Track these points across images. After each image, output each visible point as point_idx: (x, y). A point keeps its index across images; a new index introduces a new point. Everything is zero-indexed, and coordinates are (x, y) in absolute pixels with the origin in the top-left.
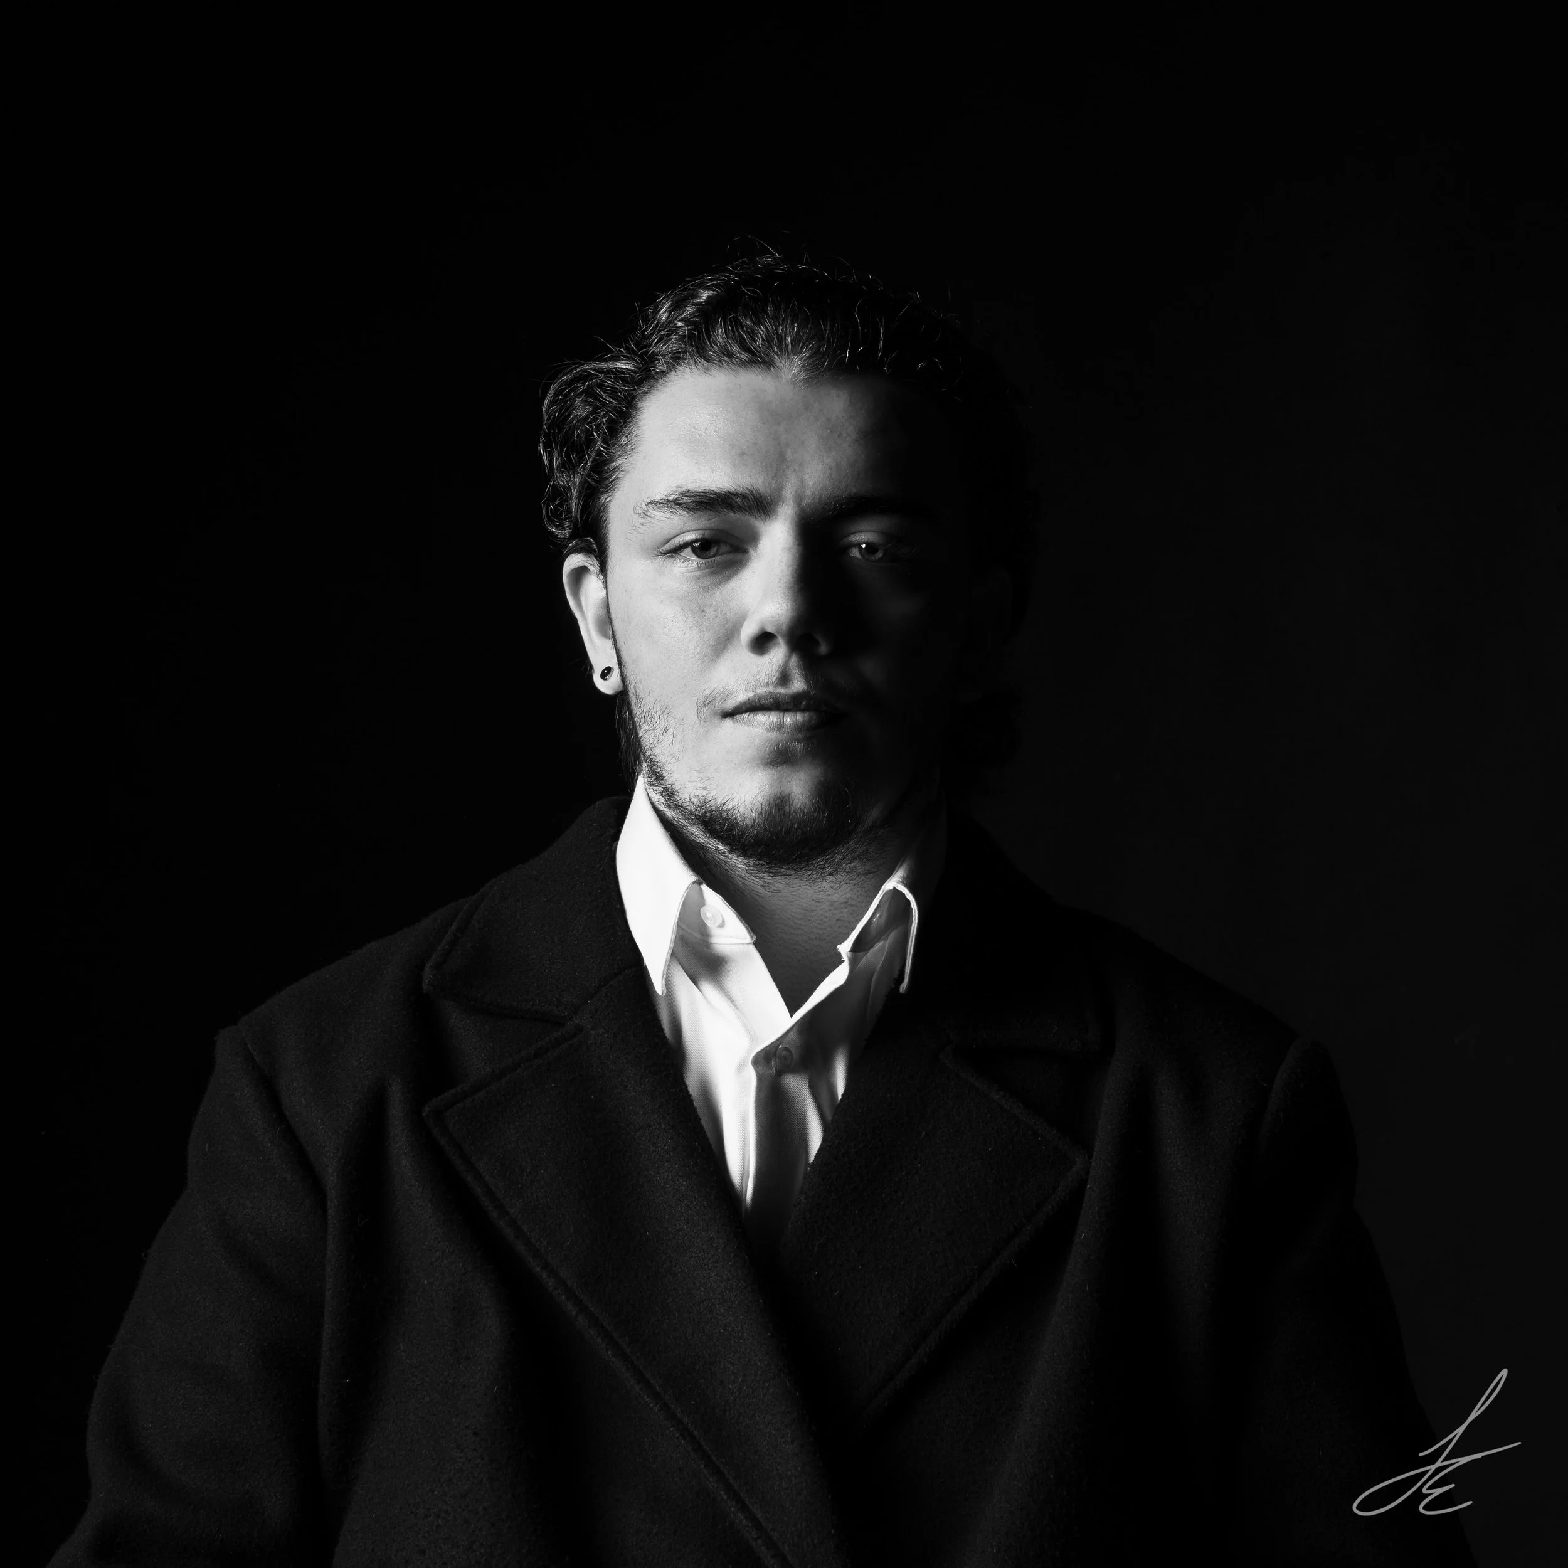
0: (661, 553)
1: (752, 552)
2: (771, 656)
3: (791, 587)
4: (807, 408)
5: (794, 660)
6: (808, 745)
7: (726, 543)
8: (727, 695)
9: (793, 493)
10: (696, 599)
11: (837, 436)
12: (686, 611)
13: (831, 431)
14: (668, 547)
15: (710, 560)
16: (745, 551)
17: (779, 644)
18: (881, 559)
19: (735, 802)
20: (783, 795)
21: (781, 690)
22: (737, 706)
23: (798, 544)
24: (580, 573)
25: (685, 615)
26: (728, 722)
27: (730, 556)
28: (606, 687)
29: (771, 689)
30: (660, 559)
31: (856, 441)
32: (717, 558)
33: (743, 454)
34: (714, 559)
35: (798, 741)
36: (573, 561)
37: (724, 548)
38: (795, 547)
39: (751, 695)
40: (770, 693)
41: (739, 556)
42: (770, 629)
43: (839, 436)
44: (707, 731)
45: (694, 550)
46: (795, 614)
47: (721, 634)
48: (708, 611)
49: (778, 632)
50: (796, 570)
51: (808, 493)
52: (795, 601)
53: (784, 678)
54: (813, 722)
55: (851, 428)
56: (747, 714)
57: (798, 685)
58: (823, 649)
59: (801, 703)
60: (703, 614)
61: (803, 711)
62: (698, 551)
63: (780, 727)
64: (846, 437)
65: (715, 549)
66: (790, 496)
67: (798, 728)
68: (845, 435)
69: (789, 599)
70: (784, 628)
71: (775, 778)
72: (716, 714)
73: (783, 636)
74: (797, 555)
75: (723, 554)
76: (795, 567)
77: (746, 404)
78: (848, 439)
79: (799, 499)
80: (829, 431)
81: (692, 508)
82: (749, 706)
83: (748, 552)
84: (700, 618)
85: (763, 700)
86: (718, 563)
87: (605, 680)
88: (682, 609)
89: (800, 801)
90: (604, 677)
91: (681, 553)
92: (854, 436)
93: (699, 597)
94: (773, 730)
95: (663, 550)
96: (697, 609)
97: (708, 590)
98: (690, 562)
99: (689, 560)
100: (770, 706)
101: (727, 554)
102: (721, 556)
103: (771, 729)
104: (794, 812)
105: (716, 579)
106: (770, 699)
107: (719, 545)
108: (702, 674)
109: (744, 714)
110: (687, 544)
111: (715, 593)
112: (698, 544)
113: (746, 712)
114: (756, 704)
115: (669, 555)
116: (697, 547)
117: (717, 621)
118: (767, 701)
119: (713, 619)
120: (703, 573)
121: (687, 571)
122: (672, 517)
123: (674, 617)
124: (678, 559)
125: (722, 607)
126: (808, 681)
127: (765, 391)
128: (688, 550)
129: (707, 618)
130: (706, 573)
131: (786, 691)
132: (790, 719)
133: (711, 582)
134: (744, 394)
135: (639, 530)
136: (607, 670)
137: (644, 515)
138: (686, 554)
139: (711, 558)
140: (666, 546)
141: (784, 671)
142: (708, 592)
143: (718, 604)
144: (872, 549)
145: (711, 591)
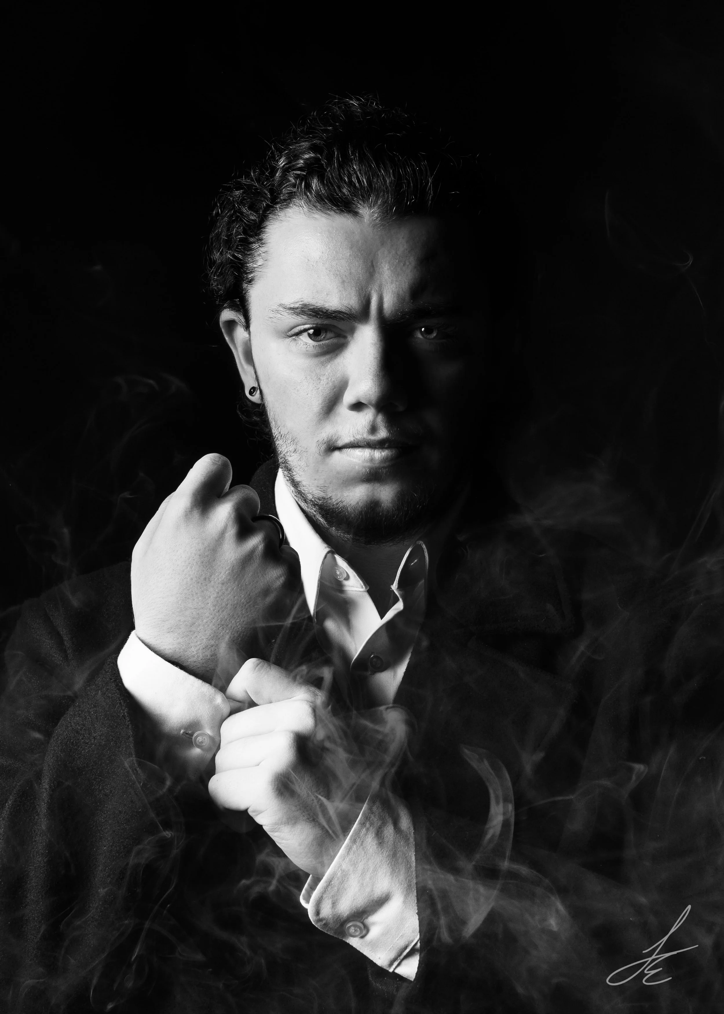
0: (288, 336)
1: (350, 338)
2: (364, 414)
3: (378, 375)
4: (383, 245)
5: (380, 418)
6: (391, 469)
7: (331, 331)
8: (337, 438)
9: (376, 306)
10: (315, 370)
11: (402, 265)
12: (308, 379)
13: (399, 261)
14: (293, 332)
15: (321, 343)
16: (345, 337)
17: (369, 408)
18: (435, 337)
20: (375, 501)
21: (372, 438)
23: (381, 341)
24: (231, 324)
25: (308, 382)
26: (337, 453)
27: (335, 341)
28: (256, 398)
29: (365, 435)
30: (288, 340)
32: (327, 341)
34: (324, 342)
35: (384, 467)
36: (227, 315)
37: (329, 335)
38: (379, 343)
39: (352, 439)
40: (363, 438)
41: (342, 340)
42: (362, 401)
43: (404, 265)
44: (323, 459)
45: (309, 335)
46: (380, 394)
47: (331, 396)
49: (369, 403)
50: (380, 360)
52: (380, 385)
53: (373, 429)
54: (393, 455)
55: (412, 259)
57: (383, 433)
59: (385, 444)
60: (319, 381)
61: (387, 448)
62: (313, 337)
63: (372, 460)
64: (408, 265)
65: (324, 335)
66: (374, 308)
67: (385, 460)
68: (407, 263)
69: (377, 383)
70: (373, 402)
71: (370, 490)
72: (328, 448)
73: (372, 405)
74: (380, 350)
75: (329, 338)
77: (341, 242)
79: (380, 310)
80: (397, 261)
81: (310, 315)
82: (351, 446)
83: (347, 338)
84: (317, 384)
85: (360, 442)
86: (328, 346)
87: (252, 396)
88: (306, 378)
89: (386, 505)
90: (251, 393)
91: (301, 337)
92: (413, 264)
93: (317, 369)
94: (367, 461)
95: (290, 333)
96: (316, 377)
97: (323, 364)
98: (308, 345)
99: (306, 342)
100: (364, 446)
101: (333, 339)
102: (330, 340)
103: (365, 461)
104: (383, 511)
105: (328, 357)
106: (364, 443)
107: (326, 332)
108: (320, 422)
109: (348, 449)
110: (305, 330)
111: (327, 366)
112: (311, 331)
113: (349, 448)
114: (355, 445)
115: (294, 337)
116: (311, 333)
117: (328, 386)
118: (362, 444)
119: (326, 385)
120: (319, 352)
121: (307, 351)
122: (296, 318)
123: (301, 382)
124: (300, 342)
125: (332, 376)
126: (389, 431)
127: (354, 233)
128: (305, 334)
129: (322, 384)
130: (321, 352)
131: (375, 438)
132: (378, 454)
133: (324, 358)
134: (340, 235)
135: (273, 320)
136: (252, 390)
137: (276, 312)
138: (304, 338)
139: (321, 341)
140: (291, 332)
141: (373, 425)
142: (323, 365)
143: (328, 374)
144: (429, 331)
145: (325, 364)
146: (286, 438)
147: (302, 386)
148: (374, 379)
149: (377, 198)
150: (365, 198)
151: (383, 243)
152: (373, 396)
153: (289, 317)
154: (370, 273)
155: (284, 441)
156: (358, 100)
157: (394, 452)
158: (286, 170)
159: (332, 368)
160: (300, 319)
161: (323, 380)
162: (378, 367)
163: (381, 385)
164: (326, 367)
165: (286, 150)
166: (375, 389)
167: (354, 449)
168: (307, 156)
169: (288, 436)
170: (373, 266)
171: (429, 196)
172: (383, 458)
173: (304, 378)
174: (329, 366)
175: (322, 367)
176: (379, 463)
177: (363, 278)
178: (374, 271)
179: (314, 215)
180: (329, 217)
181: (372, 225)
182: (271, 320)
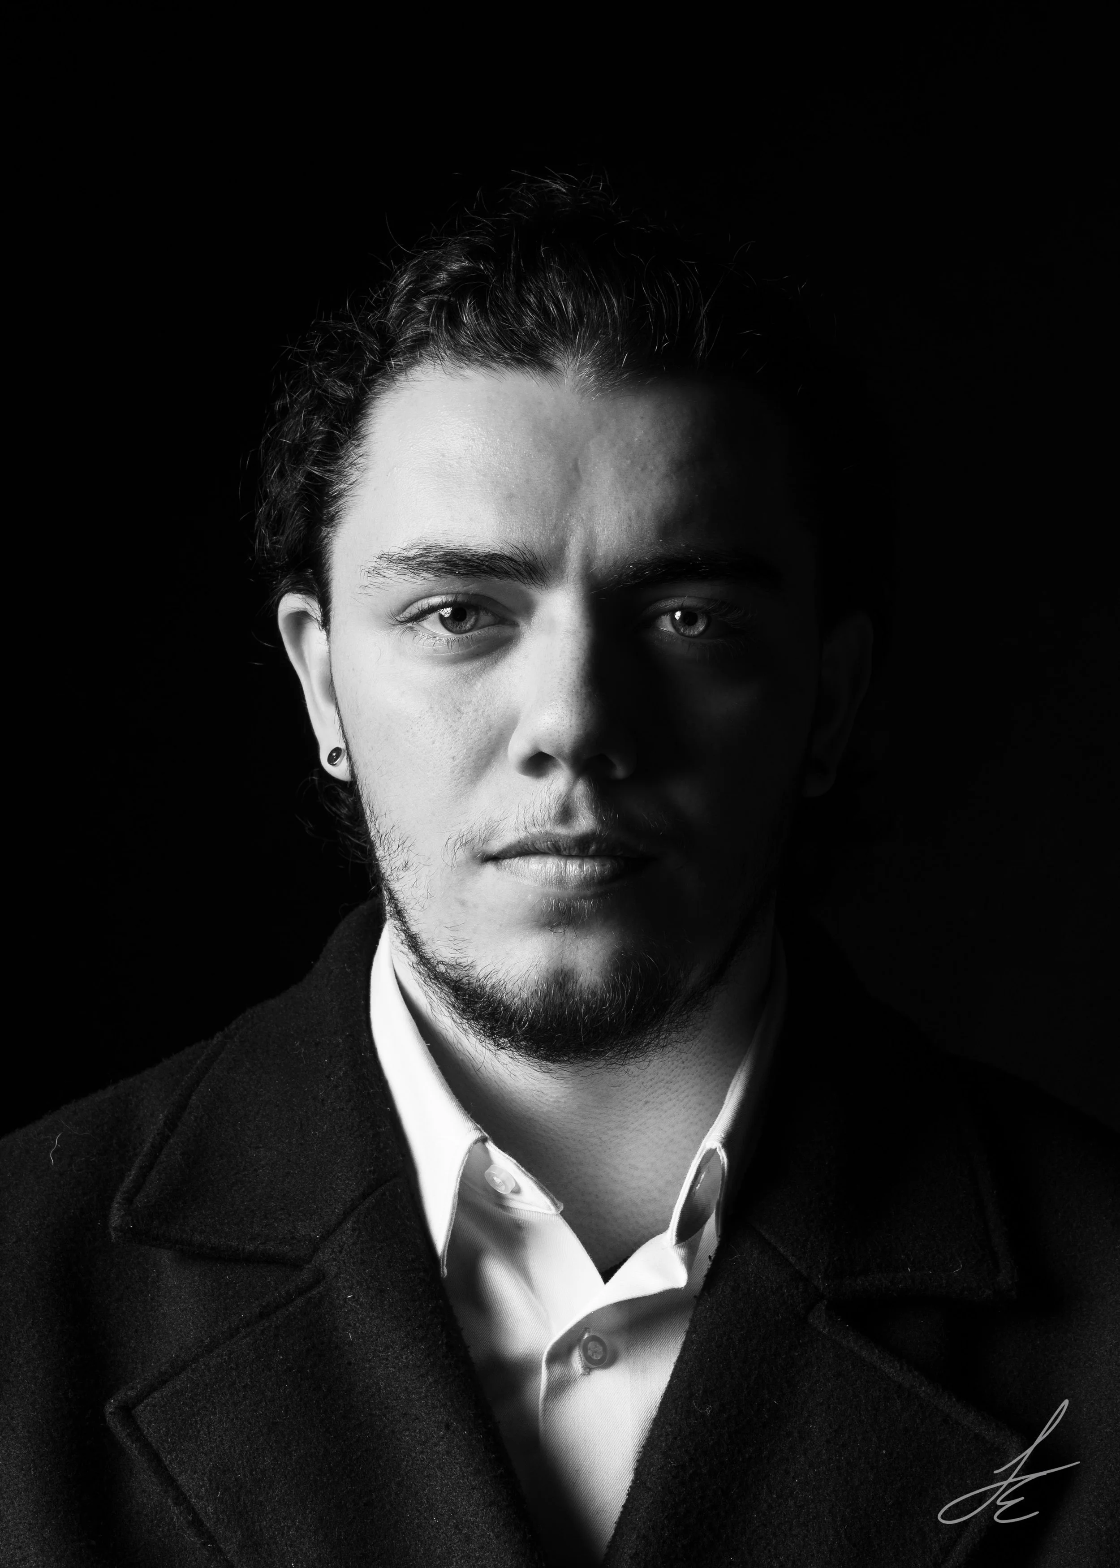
0: (400, 621)
1: (523, 627)
2: (550, 781)
3: (577, 692)
4: (599, 429)
5: (581, 789)
6: (599, 902)
7: (487, 611)
8: (490, 834)
9: (580, 552)
10: (449, 692)
11: (639, 469)
13: (632, 462)
14: (407, 614)
15: (464, 635)
16: (515, 625)
17: (560, 765)
18: (703, 633)
19: (500, 975)
20: (566, 969)
21: (562, 831)
22: (504, 849)
23: (587, 626)
24: (300, 619)
25: (434, 716)
26: (490, 869)
27: (493, 631)
28: (339, 771)
29: (548, 827)
30: (398, 630)
31: (667, 476)
32: (475, 633)
33: (511, 496)
34: (470, 634)
35: (586, 898)
36: (291, 603)
37: (485, 618)
39: (522, 835)
40: (547, 833)
41: (507, 631)
42: (546, 750)
43: (642, 470)
44: (462, 880)
45: (442, 619)
46: (581, 732)
47: (482, 746)
48: (465, 711)
49: (559, 755)
50: (584, 665)
51: (600, 552)
52: (581, 713)
53: (566, 814)
54: (606, 873)
55: (659, 458)
56: (517, 859)
57: (585, 823)
58: (620, 772)
59: (589, 847)
60: (458, 716)
61: (593, 857)
62: (449, 622)
63: (561, 881)
64: (652, 471)
65: (473, 620)
66: (575, 556)
67: (587, 882)
68: (651, 467)
69: (574, 710)
70: (567, 750)
71: (555, 946)
72: (474, 857)
73: (564, 759)
74: (585, 643)
75: (483, 627)
76: (582, 661)
77: (514, 422)
78: (655, 473)
79: (588, 559)
80: (629, 462)
81: (440, 569)
82: (519, 850)
83: (519, 626)
84: (454, 721)
85: (538, 842)
86: (478, 641)
87: (333, 765)
88: (431, 708)
89: (588, 978)
90: (331, 760)
91: (425, 624)
92: (663, 469)
93: (454, 690)
94: (550, 883)
95: (401, 617)
96: (451, 707)
97: (467, 679)
98: (438, 638)
99: (435, 634)
100: (547, 851)
101: (490, 627)
102: (482, 630)
103: (548, 882)
104: (581, 992)
105: (477, 664)
106: (547, 842)
107: (477, 613)
108: (457, 801)
109: (513, 859)
110: (433, 609)
111: (475, 684)
112: (447, 612)
113: (515, 856)
114: (528, 847)
115: (409, 625)
116: (446, 616)
117: (477, 726)
118: (542, 844)
119: (472, 723)
120: (458, 654)
121: (435, 650)
122: (413, 580)
123: (420, 717)
124: (421, 633)
125: (484, 705)
126: (599, 819)
127: (540, 403)
128: (434, 617)
129: (464, 721)
130: (463, 654)
131: (569, 831)
132: (574, 869)
133: (470, 668)
134: (512, 408)
135: (369, 591)
136: (334, 754)
137: (375, 572)
138: (432, 624)
139: (466, 632)
140: (404, 613)
141: (566, 803)
142: (466, 682)
143: (478, 702)
144: (689, 618)
145: (471, 680)
146: (390, 840)
147: (423, 726)
148: (569, 700)
149: (594, 336)
150: (566, 339)
151: (599, 427)
152: (565, 736)
153: (400, 580)
154: (569, 482)
155: (386, 849)
156: (566, 180)
157: (608, 866)
158: (413, 295)
159: (486, 688)
160: (420, 582)
161: (467, 713)
162: (578, 677)
163: (583, 712)
164: (471, 686)
165: (415, 256)
166: (571, 720)
167: (524, 859)
168: (455, 267)
169: (392, 836)
170: (576, 468)
171: (699, 341)
172: (585, 878)
173: (428, 709)
174: (479, 685)
175: (464, 686)
176: (577, 887)
177: (555, 492)
178: (579, 477)
179: (462, 372)
180: (494, 374)
181: (580, 390)
182: (365, 592)
